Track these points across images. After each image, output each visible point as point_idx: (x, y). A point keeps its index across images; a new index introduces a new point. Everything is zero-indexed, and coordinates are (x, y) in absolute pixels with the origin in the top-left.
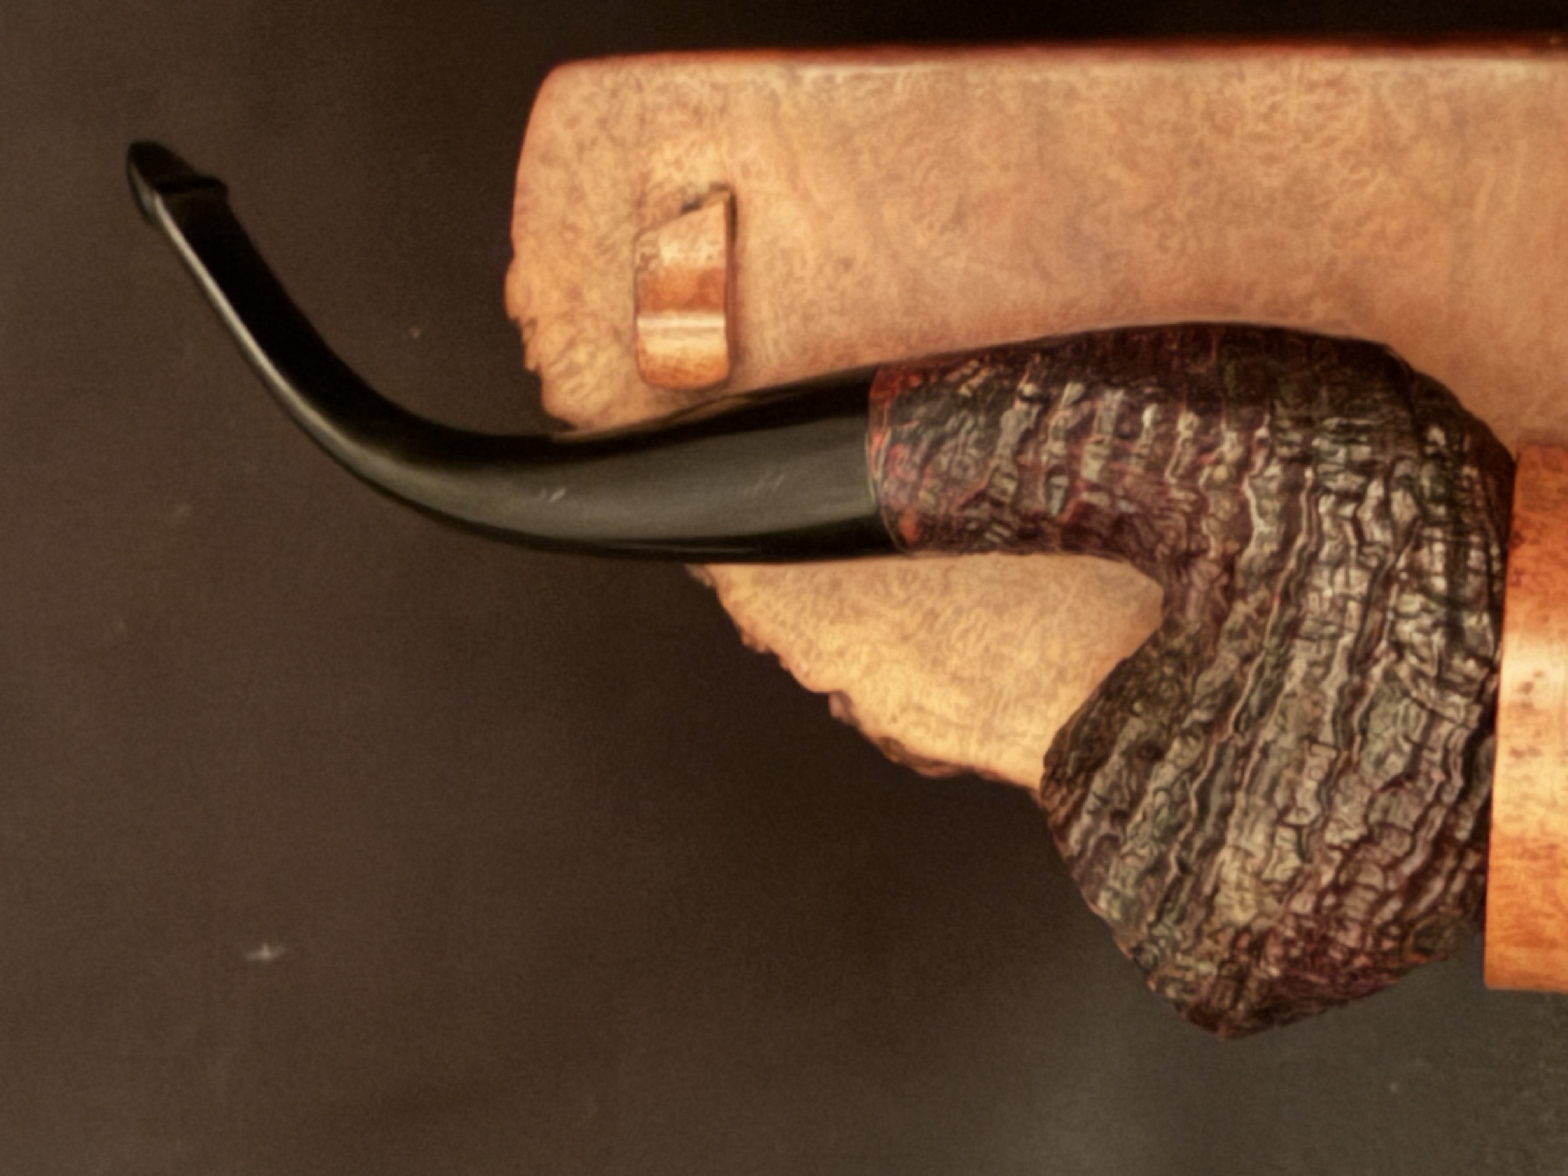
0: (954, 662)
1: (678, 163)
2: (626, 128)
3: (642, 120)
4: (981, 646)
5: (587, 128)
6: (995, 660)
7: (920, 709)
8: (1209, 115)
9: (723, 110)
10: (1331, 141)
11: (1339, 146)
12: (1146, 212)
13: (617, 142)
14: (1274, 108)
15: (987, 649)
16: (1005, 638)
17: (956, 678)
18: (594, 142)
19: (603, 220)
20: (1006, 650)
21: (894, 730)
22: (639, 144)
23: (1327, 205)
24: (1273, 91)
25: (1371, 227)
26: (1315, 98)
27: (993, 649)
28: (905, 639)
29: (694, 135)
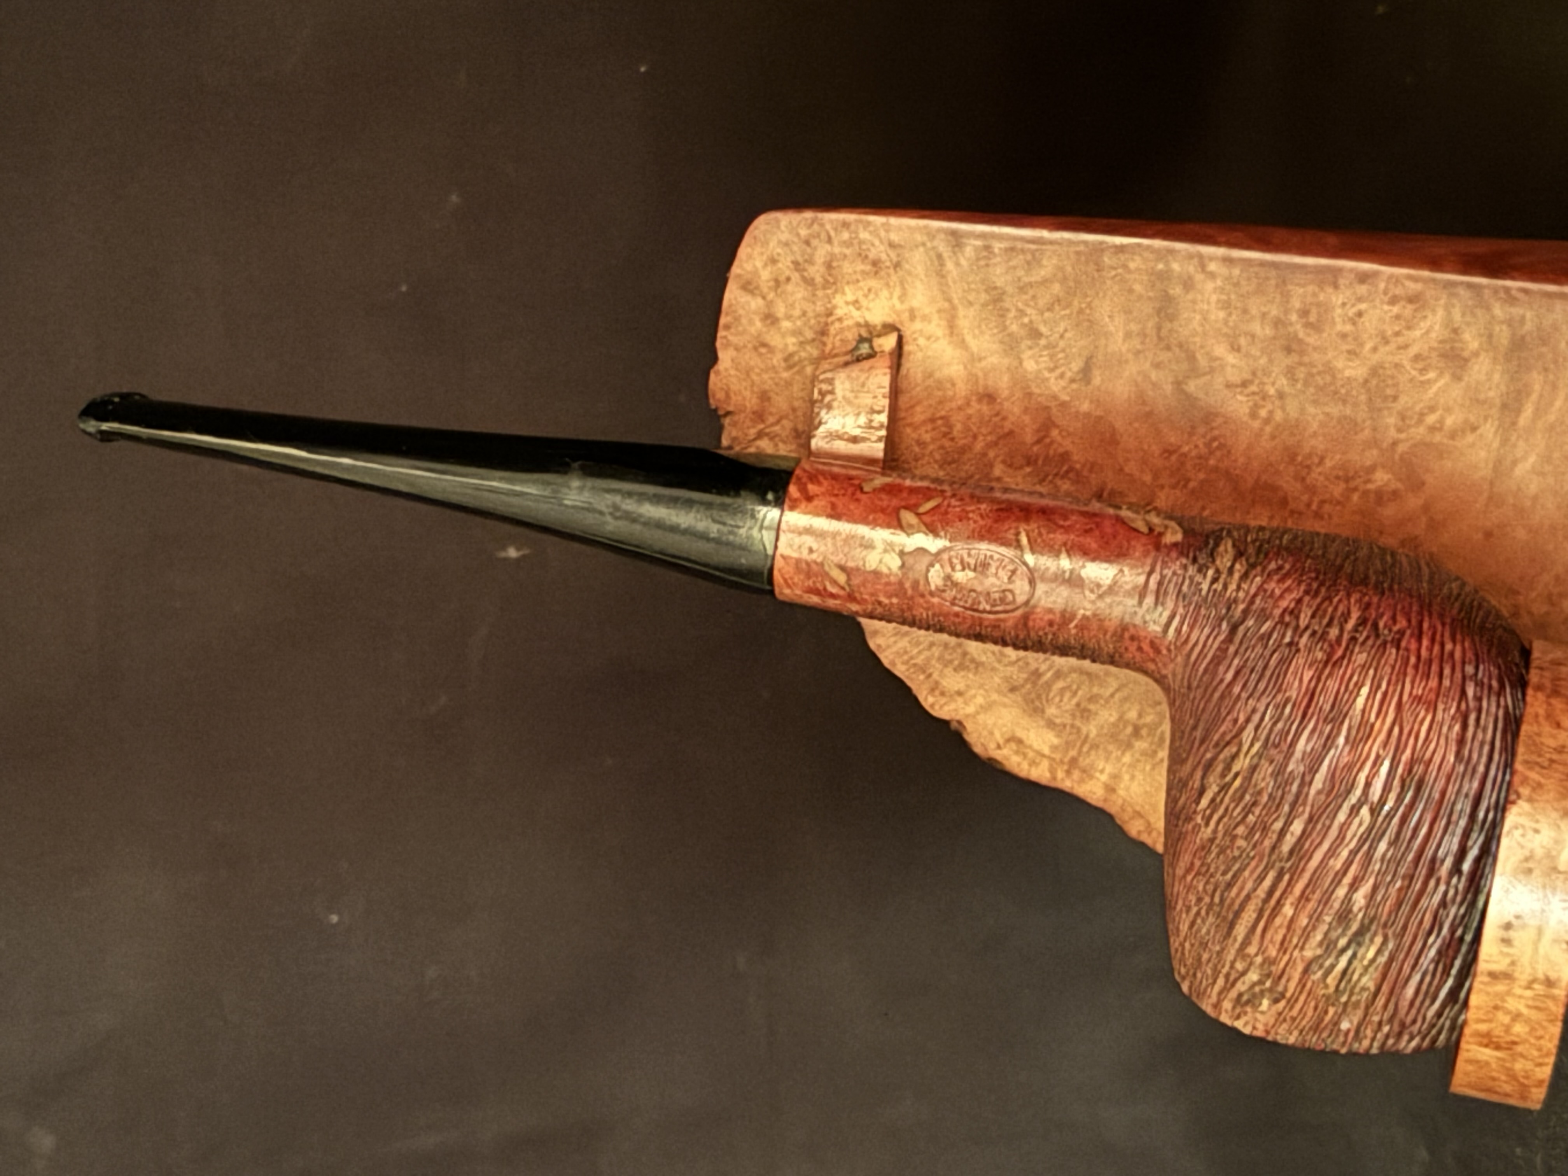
0: (1051, 711)
1: (856, 303)
2: (816, 271)
3: (829, 266)
4: (1074, 701)
5: (785, 266)
6: (1083, 712)
7: (1020, 742)
8: (1304, 313)
9: (897, 266)
10: (1406, 347)
11: (1414, 350)
12: (1244, 384)
13: (809, 282)
14: (1360, 314)
15: (1078, 705)
16: (1093, 699)
17: (1051, 724)
18: (788, 279)
19: (791, 340)
20: (1092, 707)
21: (998, 755)
22: (826, 285)
23: (1395, 398)
24: (1360, 300)
25: (1431, 419)
26: (1396, 309)
27: (1083, 705)
28: (1013, 689)
29: (873, 283)
